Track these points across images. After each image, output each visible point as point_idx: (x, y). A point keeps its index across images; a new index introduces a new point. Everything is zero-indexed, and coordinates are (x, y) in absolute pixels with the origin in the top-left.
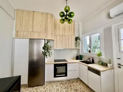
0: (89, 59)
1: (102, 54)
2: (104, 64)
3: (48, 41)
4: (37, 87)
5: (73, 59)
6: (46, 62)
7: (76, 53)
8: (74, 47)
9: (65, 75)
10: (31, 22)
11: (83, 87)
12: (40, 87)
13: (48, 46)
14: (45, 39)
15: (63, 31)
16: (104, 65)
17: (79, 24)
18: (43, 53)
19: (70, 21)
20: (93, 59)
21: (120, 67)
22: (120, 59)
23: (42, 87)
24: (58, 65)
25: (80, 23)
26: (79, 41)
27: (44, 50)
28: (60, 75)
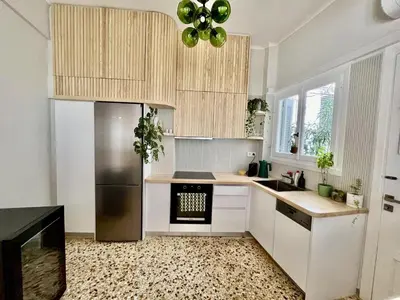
0: (291, 174)
1: (335, 159)
2: (334, 193)
3: (154, 109)
4: (120, 245)
5: (238, 174)
6: (145, 177)
7: (250, 154)
8: (240, 133)
9: (203, 219)
10: (98, 46)
11: (255, 261)
12: (127, 245)
13: (152, 126)
14: (142, 105)
15: (205, 75)
16: (336, 195)
17: (267, 50)
18: (137, 147)
19: (219, 36)
20: (302, 175)
21: (389, 208)
22: (395, 178)
23: (134, 247)
24: (185, 187)
25: (271, 45)
26: (260, 112)
27: (138, 139)
28: (188, 219)
